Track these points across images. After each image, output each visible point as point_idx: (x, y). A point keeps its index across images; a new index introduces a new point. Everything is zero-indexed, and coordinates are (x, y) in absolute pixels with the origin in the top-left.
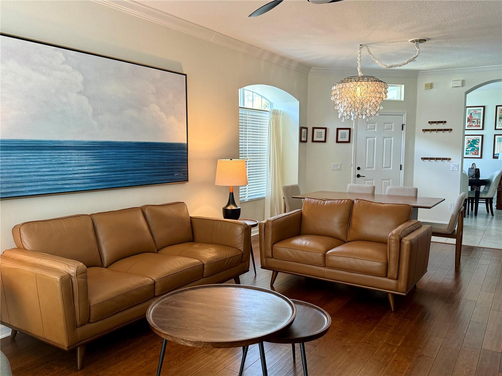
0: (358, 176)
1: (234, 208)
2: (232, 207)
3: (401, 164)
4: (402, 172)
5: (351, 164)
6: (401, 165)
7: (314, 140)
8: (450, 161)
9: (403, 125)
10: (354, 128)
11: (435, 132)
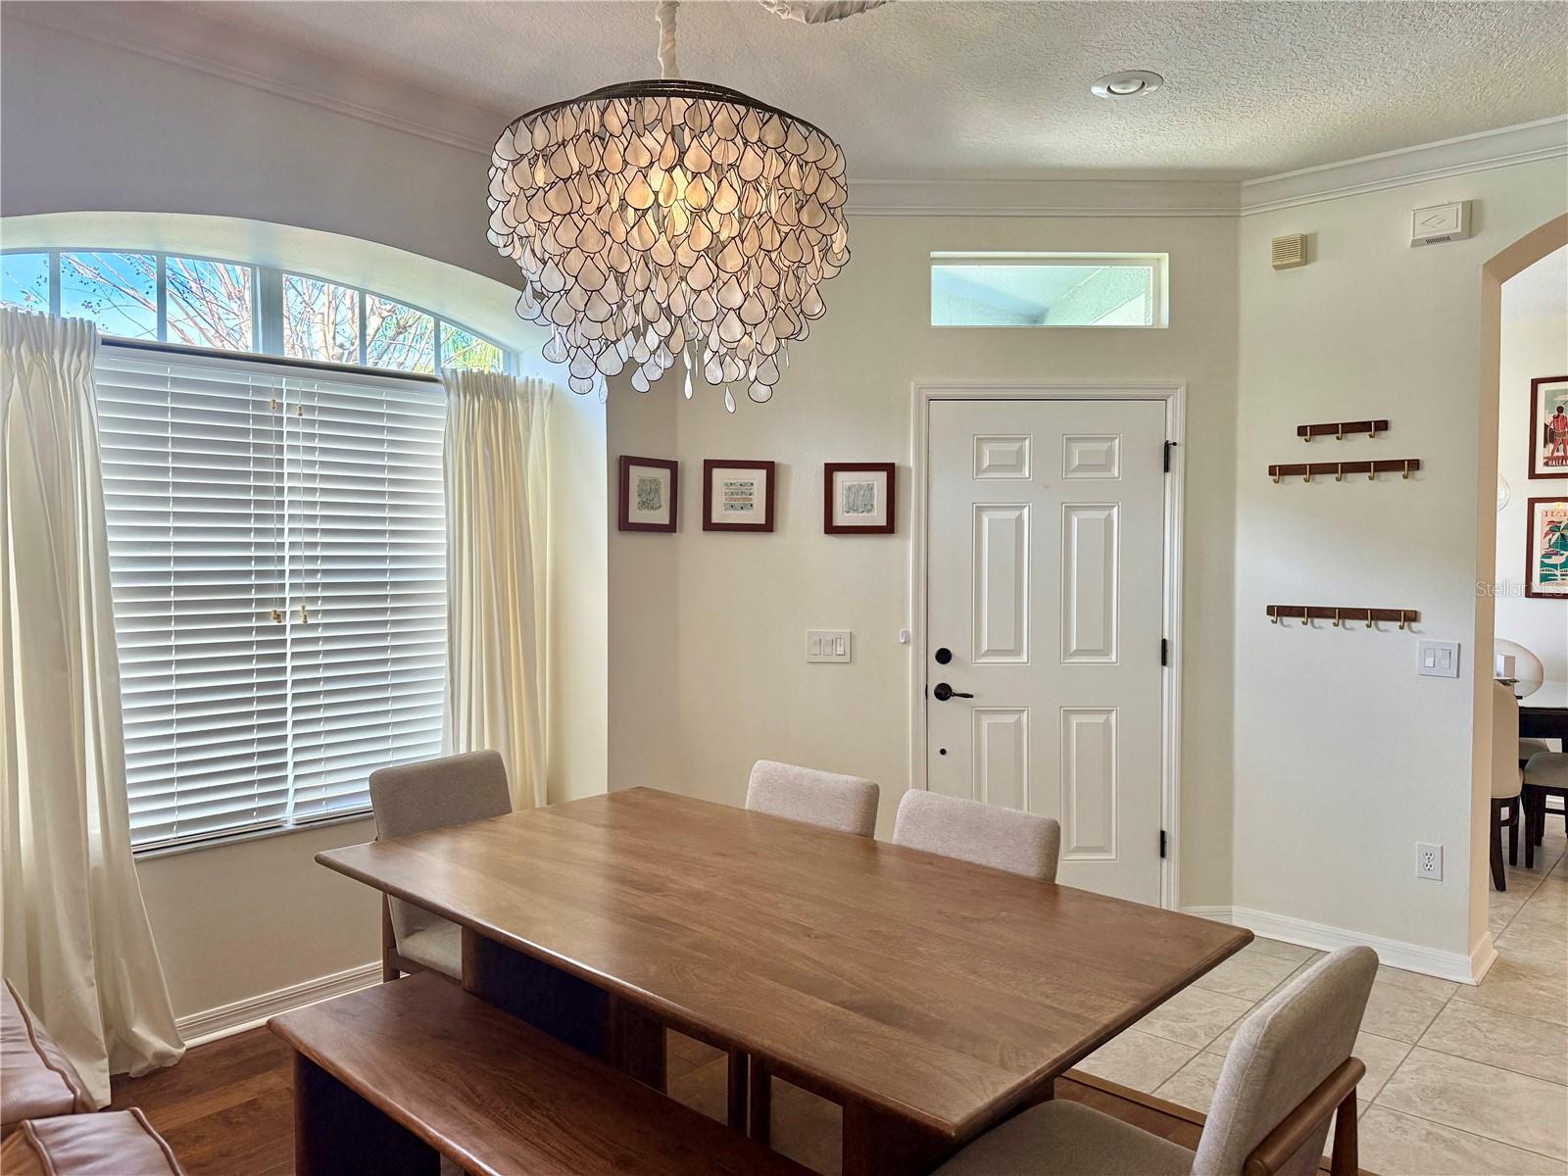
0: (944, 692)
3: (1166, 637)
4: (1172, 674)
5: (906, 633)
6: (1164, 642)
7: (716, 519)
8: (1414, 625)
9: (1167, 446)
10: (912, 464)
11: (1330, 479)
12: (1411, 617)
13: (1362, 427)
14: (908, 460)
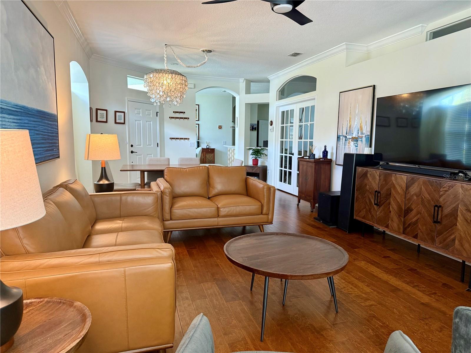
0: (132, 152)
1: (107, 182)
2: (104, 182)
4: (159, 148)
5: (127, 142)
6: (158, 143)
7: (99, 120)
8: (189, 140)
9: (157, 113)
10: (127, 112)
11: (178, 119)
12: (189, 139)
13: (182, 112)
14: (126, 112)
